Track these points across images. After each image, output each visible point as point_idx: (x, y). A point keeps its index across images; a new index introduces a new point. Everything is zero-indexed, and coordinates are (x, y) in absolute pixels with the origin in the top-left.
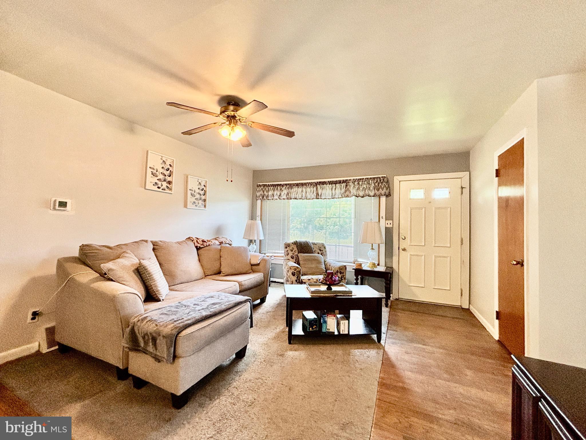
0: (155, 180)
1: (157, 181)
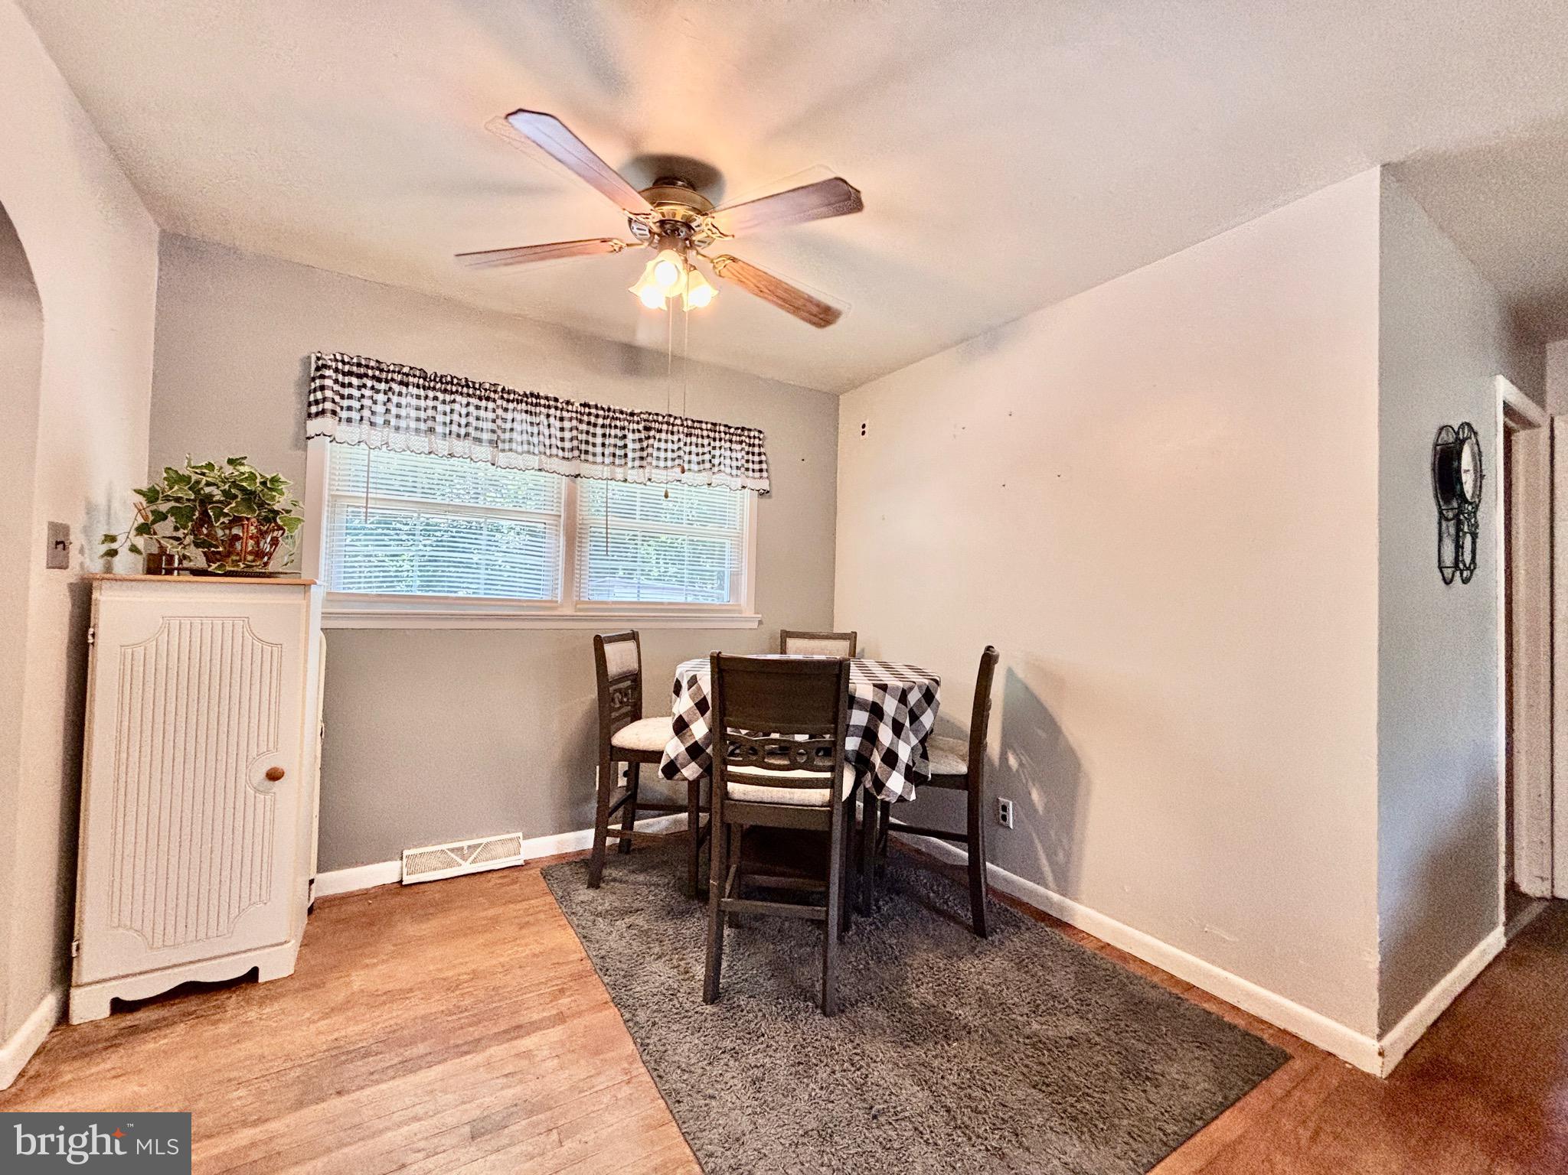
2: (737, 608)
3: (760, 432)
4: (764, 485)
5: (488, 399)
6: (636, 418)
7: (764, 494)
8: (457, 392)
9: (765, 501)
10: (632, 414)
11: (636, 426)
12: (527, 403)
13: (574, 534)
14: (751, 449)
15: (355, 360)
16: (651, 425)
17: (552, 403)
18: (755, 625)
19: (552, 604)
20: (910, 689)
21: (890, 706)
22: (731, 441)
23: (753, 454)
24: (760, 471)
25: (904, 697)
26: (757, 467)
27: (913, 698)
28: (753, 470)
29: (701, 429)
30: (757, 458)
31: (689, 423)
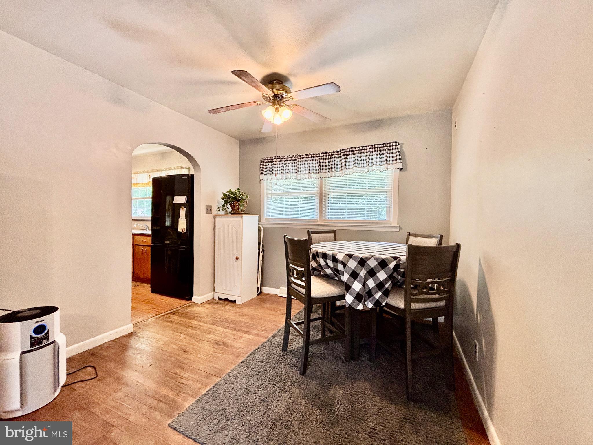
2: (389, 222)
3: (396, 142)
4: (400, 166)
5: (295, 160)
6: (339, 153)
7: (401, 169)
8: (288, 160)
9: (402, 173)
10: (338, 152)
11: (339, 156)
12: (305, 158)
13: (322, 197)
14: (391, 151)
15: (267, 159)
16: (345, 154)
17: (312, 156)
19: (315, 221)
20: (368, 259)
21: (352, 264)
22: (380, 151)
23: (393, 153)
24: (396, 160)
25: (362, 262)
26: (394, 158)
27: (372, 263)
28: (393, 161)
29: (366, 149)
30: (394, 155)
31: (361, 148)
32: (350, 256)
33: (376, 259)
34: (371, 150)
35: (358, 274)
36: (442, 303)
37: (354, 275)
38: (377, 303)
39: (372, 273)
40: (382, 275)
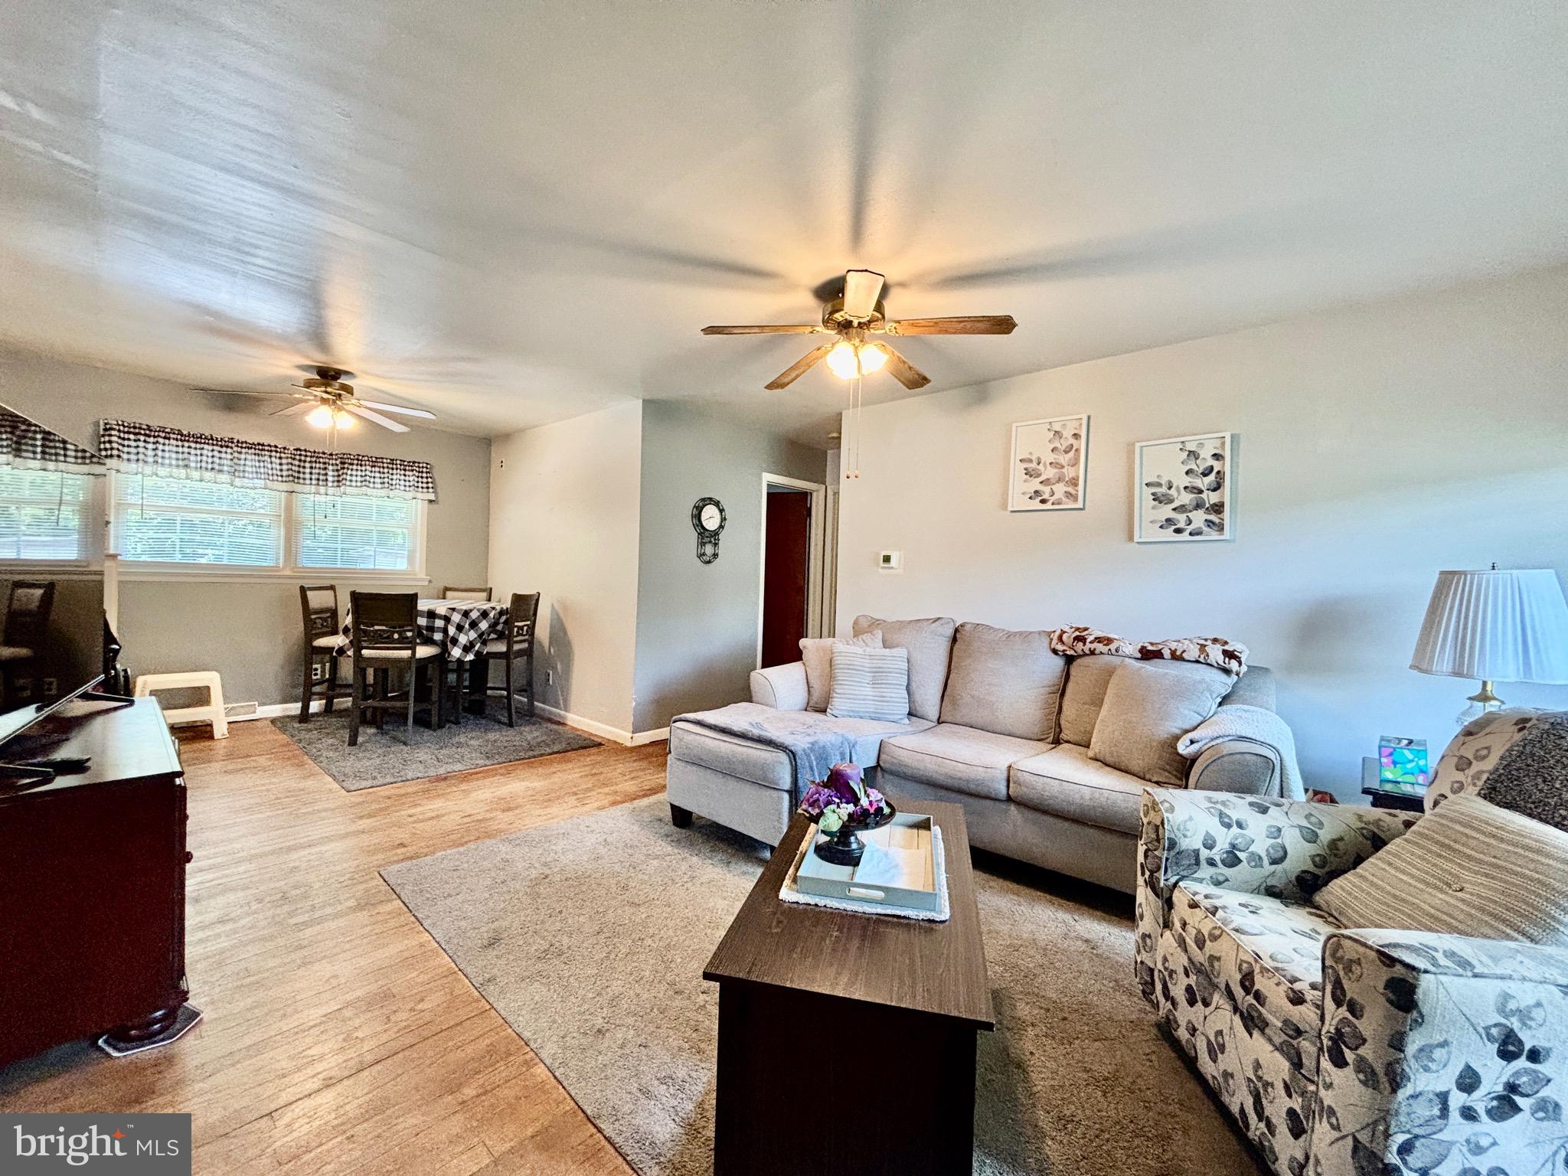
0: (1035, 484)
1: (1040, 487)
2: (412, 572)
3: (427, 464)
4: (432, 497)
5: (227, 447)
6: (334, 457)
7: (431, 501)
8: (205, 443)
9: (433, 506)
10: (332, 454)
11: (334, 462)
12: (255, 449)
13: (291, 527)
14: (420, 474)
15: (132, 425)
16: (345, 461)
17: (273, 448)
18: (426, 583)
19: (276, 568)
20: (471, 610)
21: (456, 618)
22: (405, 470)
23: (422, 477)
24: (428, 488)
25: (466, 614)
26: (425, 485)
27: (474, 615)
28: (422, 488)
29: (383, 463)
30: (425, 480)
31: (374, 459)
32: (453, 609)
33: (478, 610)
34: (390, 466)
35: (464, 627)
36: (525, 645)
37: (460, 628)
38: (478, 654)
39: (474, 625)
40: (484, 625)
